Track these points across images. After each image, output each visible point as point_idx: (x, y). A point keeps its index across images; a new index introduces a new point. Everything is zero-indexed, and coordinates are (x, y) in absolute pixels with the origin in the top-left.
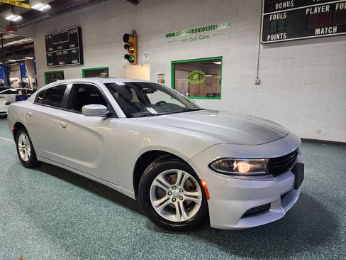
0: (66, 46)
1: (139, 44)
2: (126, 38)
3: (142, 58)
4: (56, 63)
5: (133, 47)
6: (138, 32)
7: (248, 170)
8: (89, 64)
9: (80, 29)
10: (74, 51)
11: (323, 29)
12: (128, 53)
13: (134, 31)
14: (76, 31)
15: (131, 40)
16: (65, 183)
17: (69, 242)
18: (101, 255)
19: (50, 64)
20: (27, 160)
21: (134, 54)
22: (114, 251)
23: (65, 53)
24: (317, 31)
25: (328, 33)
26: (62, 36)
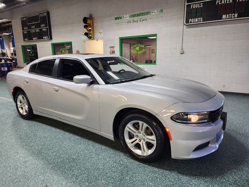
0: (38, 26)
1: (95, 25)
2: (85, 20)
3: (97, 35)
4: (30, 39)
5: (91, 27)
6: (94, 16)
7: (197, 120)
8: (57, 39)
9: (48, 13)
10: (44, 30)
11: (228, 15)
12: (87, 31)
13: (91, 15)
14: (45, 14)
15: (89, 22)
16: (58, 130)
17: (76, 173)
18: (102, 180)
19: (26, 39)
20: (25, 114)
21: (91, 32)
22: (109, 177)
23: (37, 31)
24: (224, 16)
25: (231, 18)
26: (34, 18)
